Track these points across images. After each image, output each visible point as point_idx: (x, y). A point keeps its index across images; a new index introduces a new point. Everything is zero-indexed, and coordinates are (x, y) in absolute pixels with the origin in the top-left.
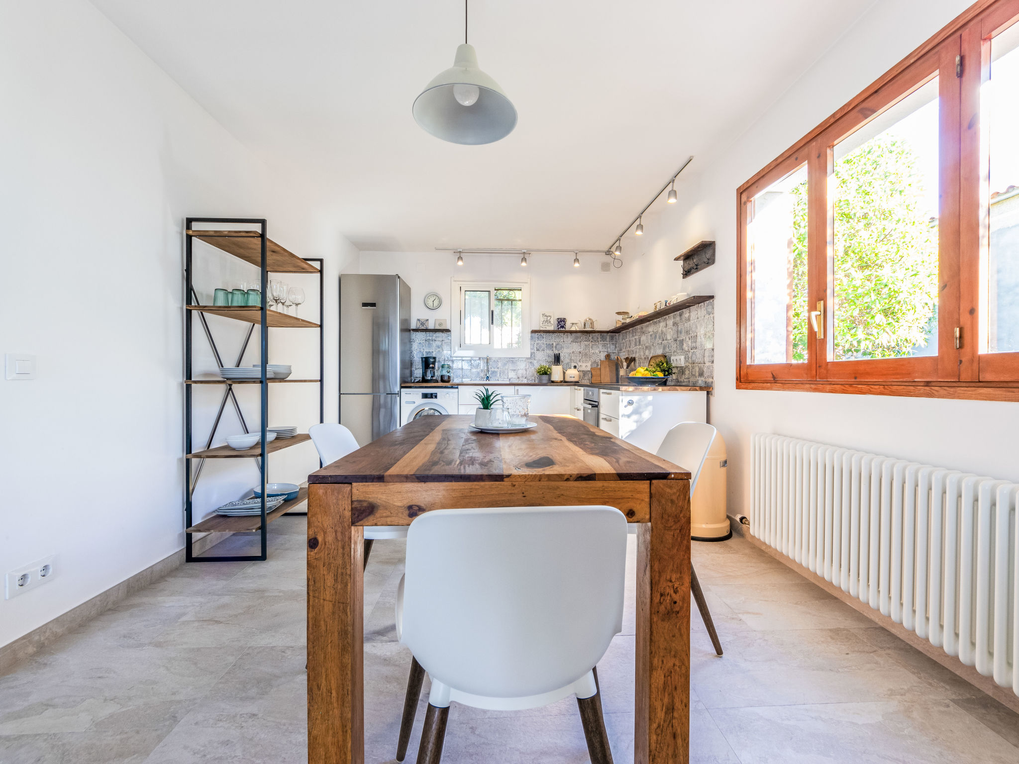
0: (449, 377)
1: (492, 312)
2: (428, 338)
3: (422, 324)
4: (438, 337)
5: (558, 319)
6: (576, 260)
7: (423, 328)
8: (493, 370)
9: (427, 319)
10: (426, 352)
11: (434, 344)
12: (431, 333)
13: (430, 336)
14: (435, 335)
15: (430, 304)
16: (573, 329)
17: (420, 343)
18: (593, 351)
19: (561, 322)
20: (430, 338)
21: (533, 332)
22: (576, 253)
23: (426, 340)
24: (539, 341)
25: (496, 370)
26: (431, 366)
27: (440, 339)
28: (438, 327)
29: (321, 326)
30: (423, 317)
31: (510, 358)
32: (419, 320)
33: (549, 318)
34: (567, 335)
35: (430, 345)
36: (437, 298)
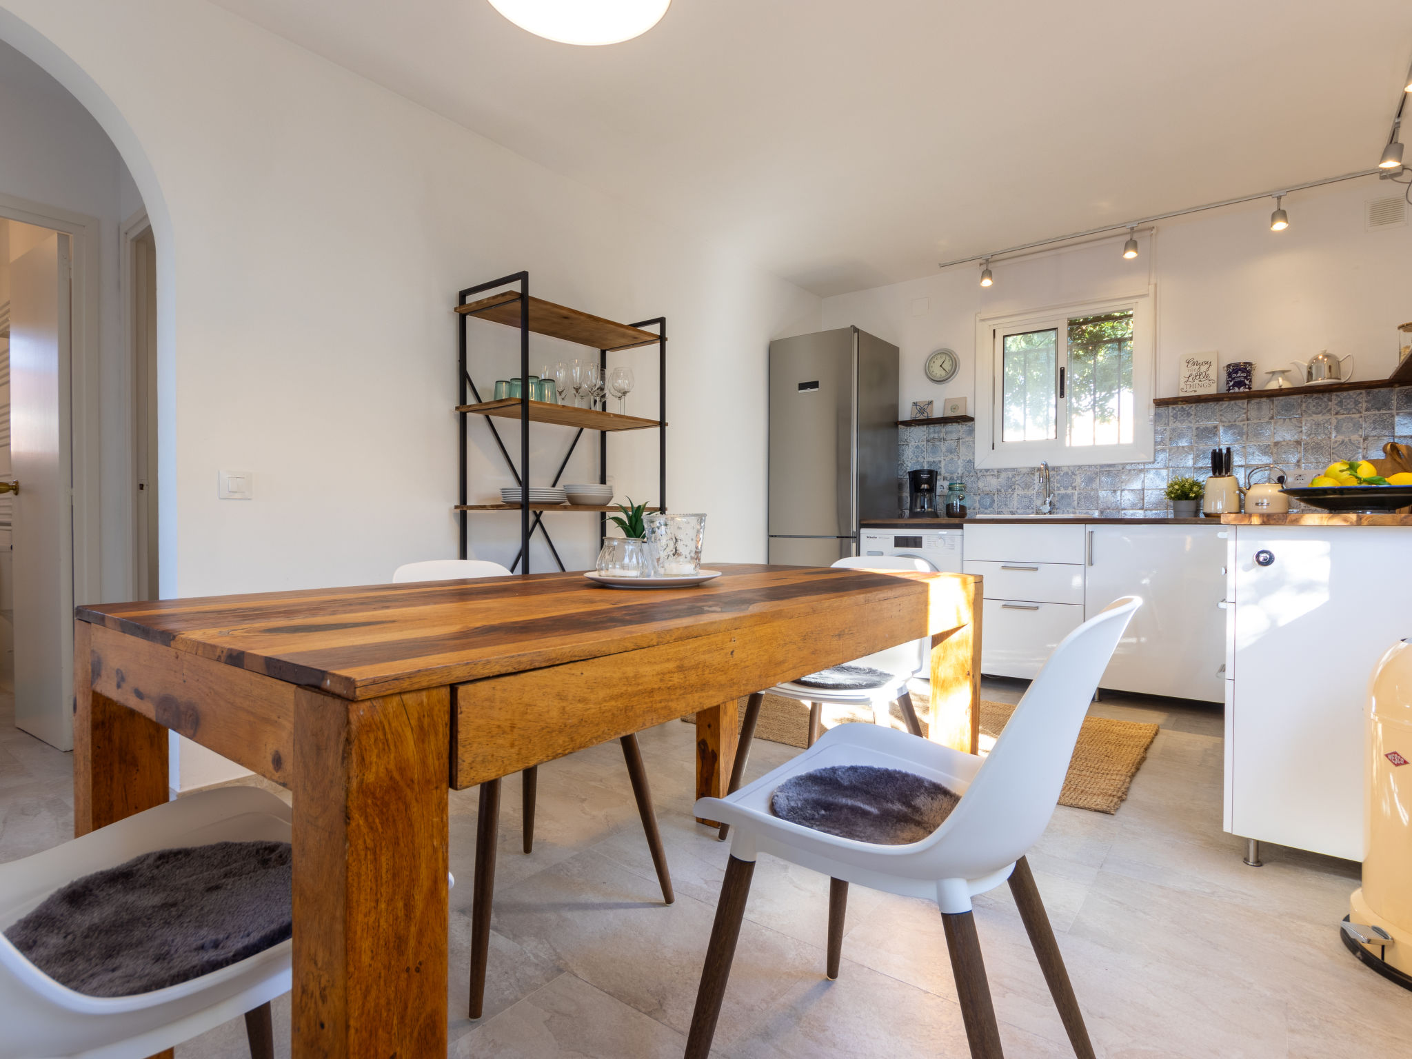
0: (963, 508)
1: (1062, 371)
2: (932, 436)
3: (922, 411)
4: (951, 432)
5: (1229, 366)
6: (1281, 214)
7: (922, 417)
8: (1062, 491)
9: (930, 400)
10: (928, 462)
11: (943, 447)
12: (937, 427)
13: (935, 432)
14: (944, 430)
15: (938, 372)
16: (1273, 385)
17: (917, 447)
18: (1340, 438)
19: (1239, 374)
20: (936, 436)
21: (1160, 403)
22: (1279, 198)
23: (928, 441)
24: (1179, 425)
25: (1070, 491)
26: (925, 486)
27: (955, 436)
28: (949, 414)
29: (662, 424)
30: (922, 397)
31: (1102, 466)
32: (915, 404)
33: (1203, 368)
34: (1258, 403)
35: (935, 450)
36: (948, 358)
